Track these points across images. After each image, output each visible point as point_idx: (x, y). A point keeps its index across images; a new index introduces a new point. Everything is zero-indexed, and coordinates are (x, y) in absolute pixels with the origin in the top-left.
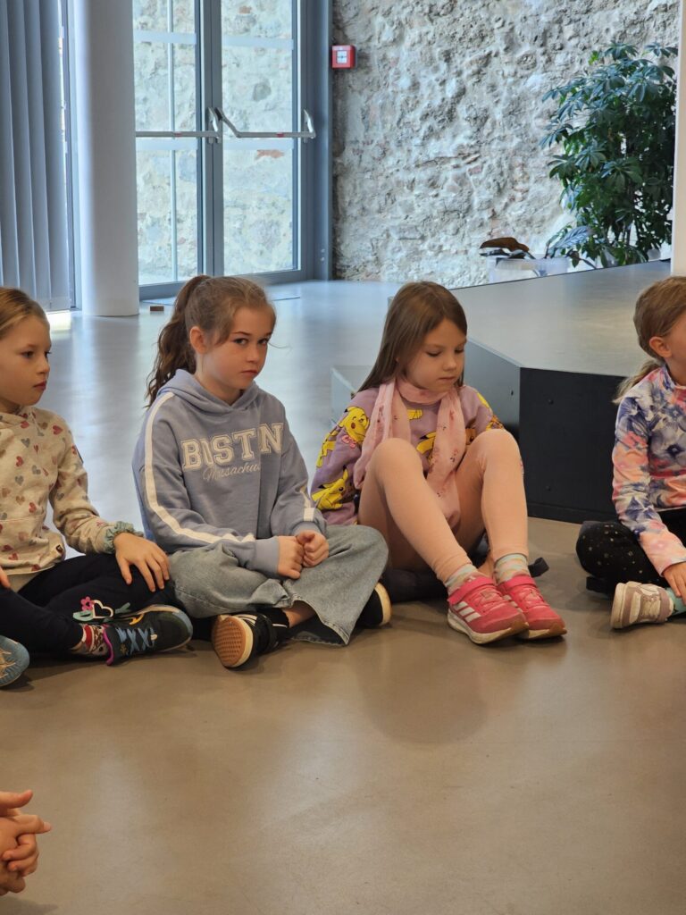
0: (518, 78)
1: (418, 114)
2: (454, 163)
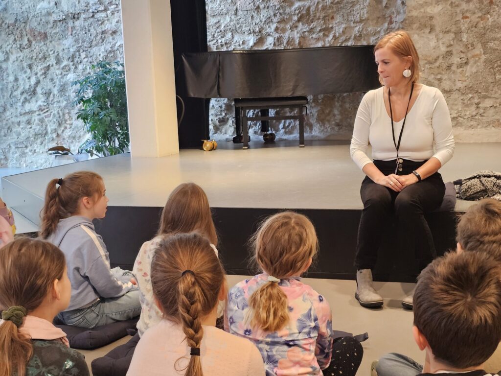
0: (63, 76)
1: (19, 92)
2: (37, 113)
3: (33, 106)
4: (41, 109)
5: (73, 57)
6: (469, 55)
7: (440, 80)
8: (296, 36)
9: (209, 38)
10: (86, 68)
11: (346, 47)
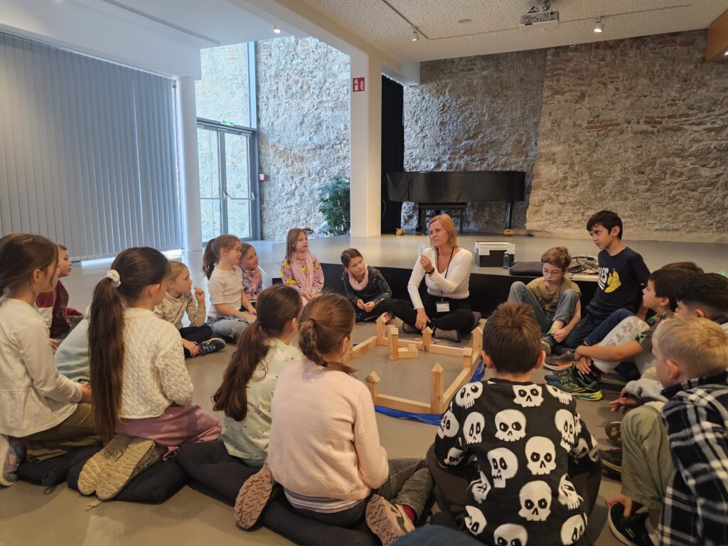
0: (312, 184)
1: (284, 193)
2: (295, 207)
3: (292, 202)
4: (297, 205)
5: (319, 172)
6: (579, 180)
7: (558, 196)
8: (462, 163)
9: (405, 163)
10: (327, 180)
11: (496, 172)
